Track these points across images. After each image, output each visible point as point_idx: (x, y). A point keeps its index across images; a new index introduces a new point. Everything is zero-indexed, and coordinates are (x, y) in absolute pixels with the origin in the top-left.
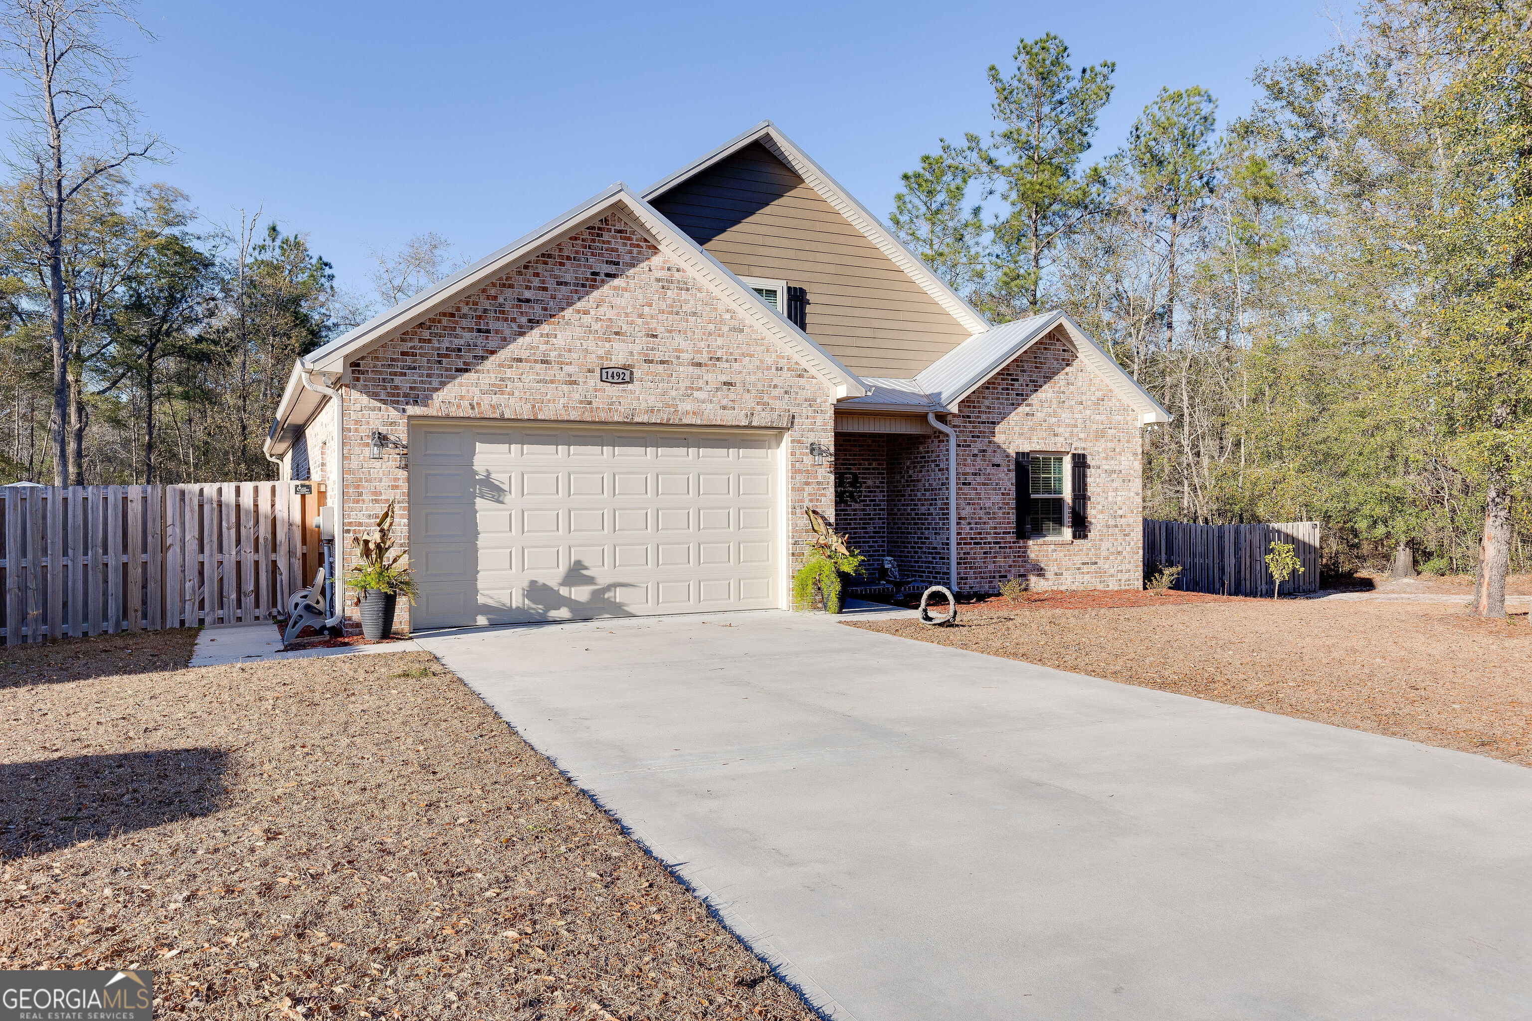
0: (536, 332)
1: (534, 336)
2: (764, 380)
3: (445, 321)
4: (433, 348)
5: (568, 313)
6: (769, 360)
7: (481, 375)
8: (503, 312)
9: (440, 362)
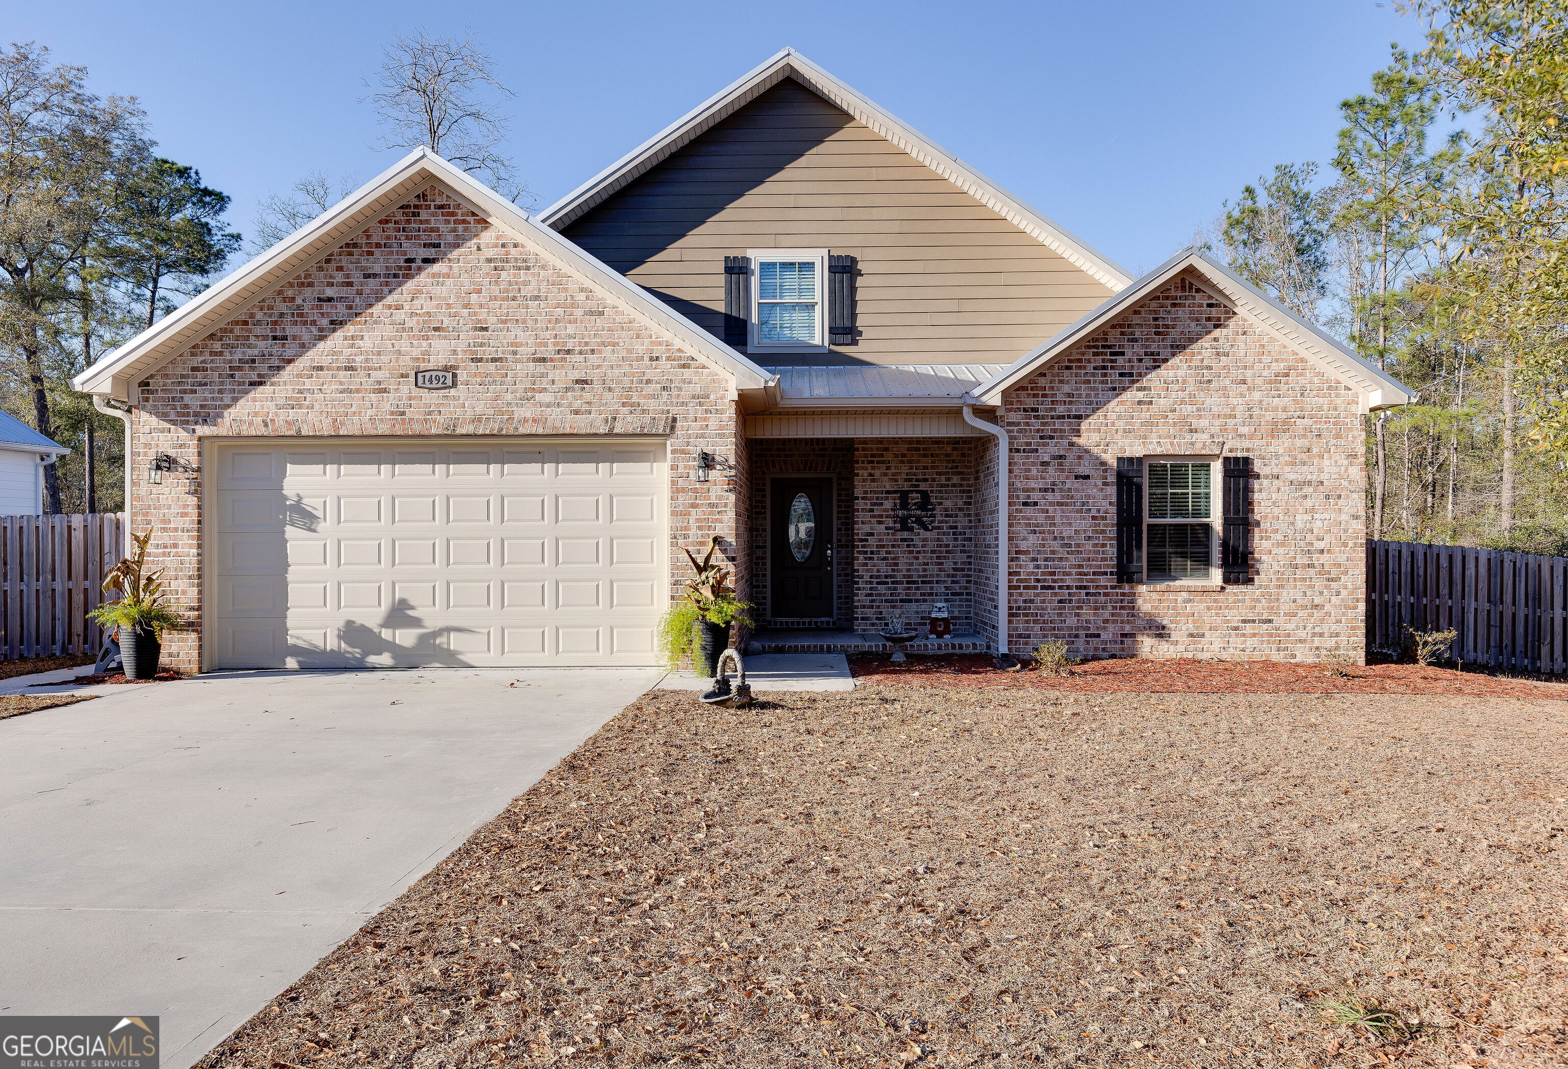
0: (339, 334)
1: (337, 340)
2: (633, 375)
3: (237, 330)
4: (225, 361)
5: (377, 309)
6: (640, 348)
7: (277, 388)
8: (301, 315)
9: (232, 376)
